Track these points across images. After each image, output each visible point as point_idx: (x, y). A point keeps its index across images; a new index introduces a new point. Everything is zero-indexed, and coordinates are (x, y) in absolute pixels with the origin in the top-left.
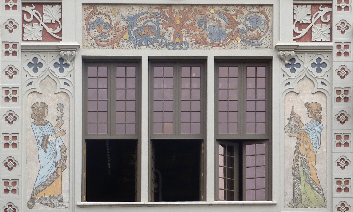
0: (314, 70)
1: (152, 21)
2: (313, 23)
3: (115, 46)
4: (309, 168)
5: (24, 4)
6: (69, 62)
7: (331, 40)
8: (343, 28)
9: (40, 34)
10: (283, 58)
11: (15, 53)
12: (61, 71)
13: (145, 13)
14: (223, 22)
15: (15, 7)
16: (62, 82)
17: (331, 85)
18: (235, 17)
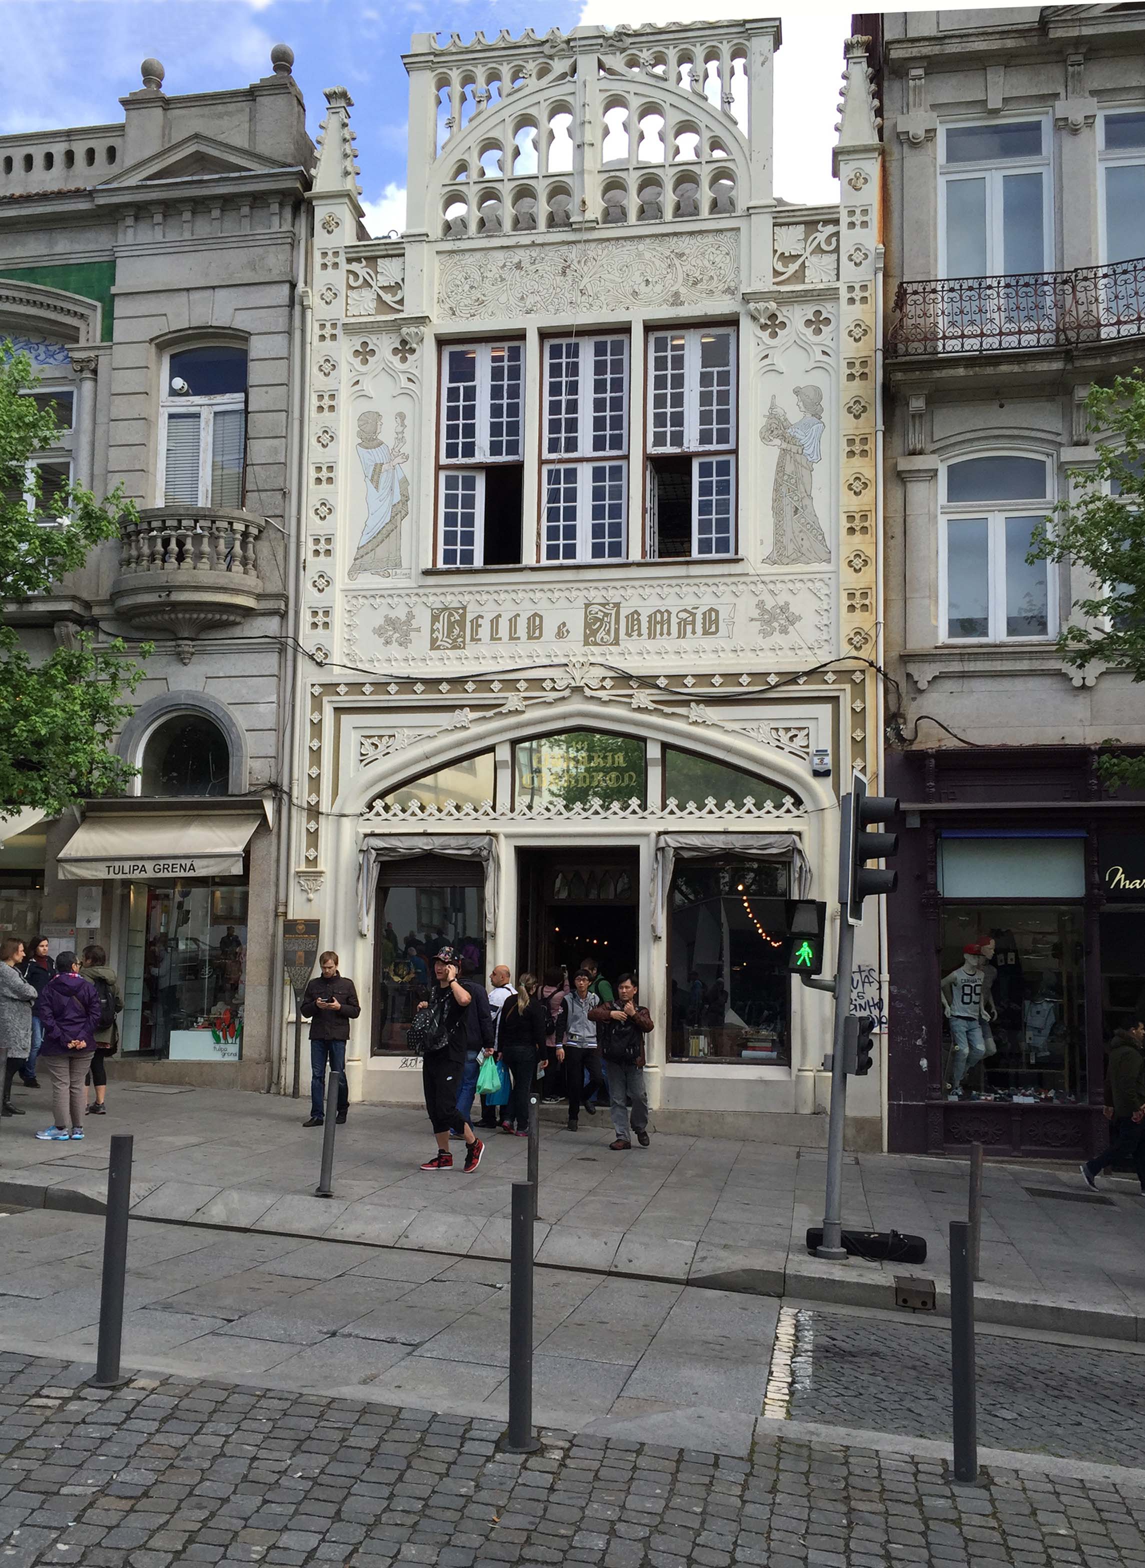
0: (809, 331)
1: (543, 271)
2: (807, 254)
4: (799, 497)
5: (349, 261)
6: (414, 346)
8: (858, 257)
9: (373, 305)
10: (756, 314)
11: (334, 337)
12: (404, 360)
14: (658, 263)
15: (336, 265)
16: (403, 378)
17: (838, 354)
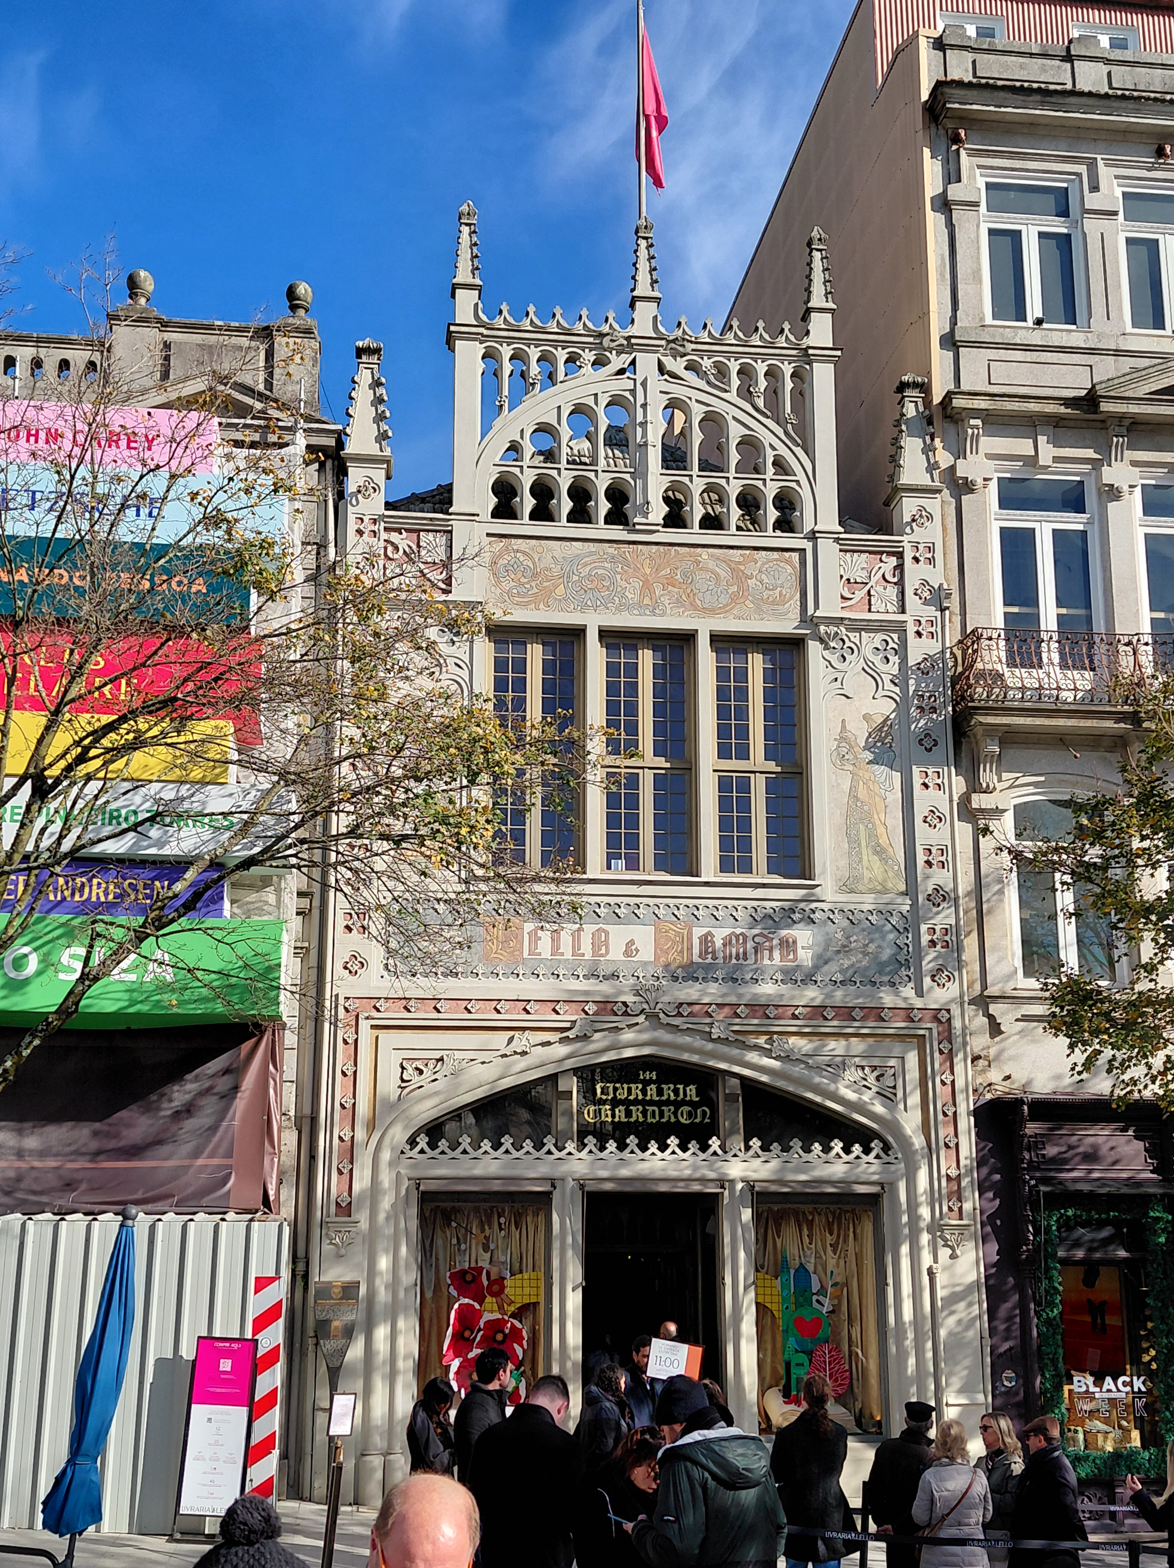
0: (877, 660)
1: (604, 568)
2: (873, 583)
3: (541, 606)
4: (874, 824)
5: (388, 530)
7: (903, 612)
8: (923, 593)
9: (415, 581)
10: (826, 637)
12: (450, 643)
13: (591, 553)
14: (723, 574)
15: (373, 533)
16: (450, 663)
17: (907, 685)
18: (742, 568)
